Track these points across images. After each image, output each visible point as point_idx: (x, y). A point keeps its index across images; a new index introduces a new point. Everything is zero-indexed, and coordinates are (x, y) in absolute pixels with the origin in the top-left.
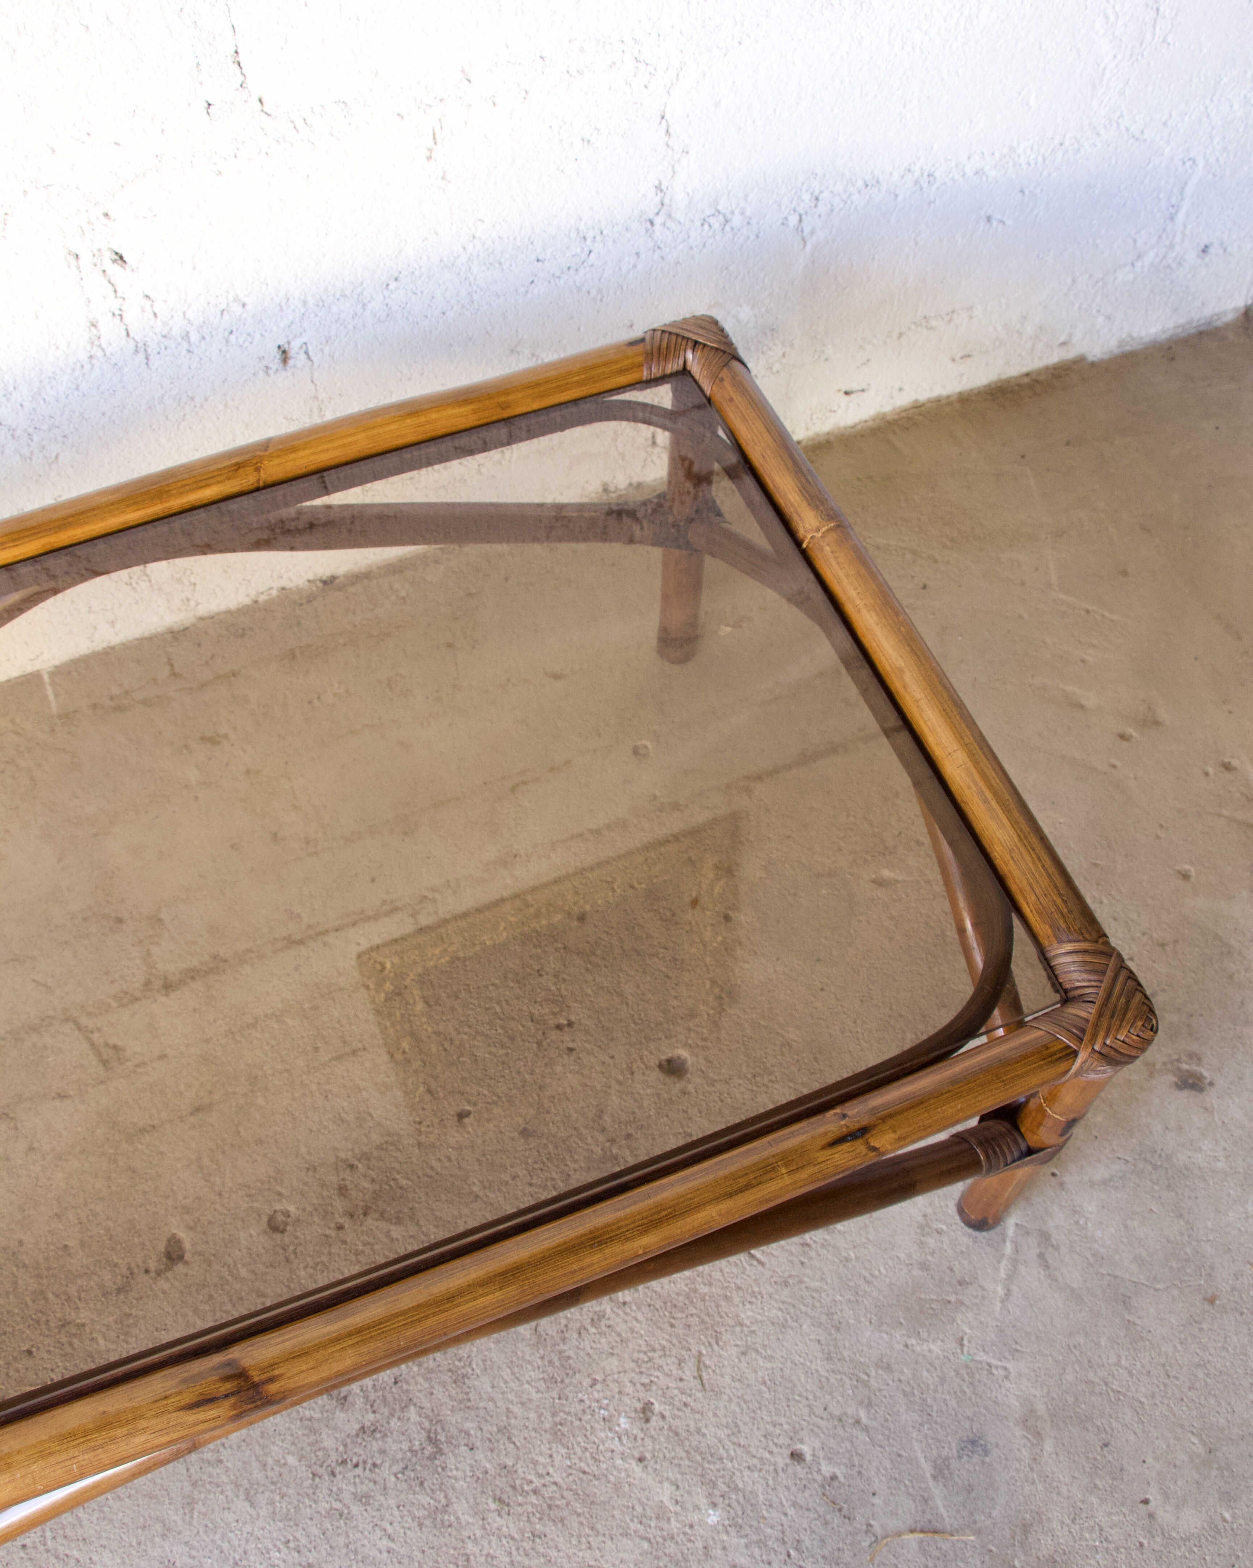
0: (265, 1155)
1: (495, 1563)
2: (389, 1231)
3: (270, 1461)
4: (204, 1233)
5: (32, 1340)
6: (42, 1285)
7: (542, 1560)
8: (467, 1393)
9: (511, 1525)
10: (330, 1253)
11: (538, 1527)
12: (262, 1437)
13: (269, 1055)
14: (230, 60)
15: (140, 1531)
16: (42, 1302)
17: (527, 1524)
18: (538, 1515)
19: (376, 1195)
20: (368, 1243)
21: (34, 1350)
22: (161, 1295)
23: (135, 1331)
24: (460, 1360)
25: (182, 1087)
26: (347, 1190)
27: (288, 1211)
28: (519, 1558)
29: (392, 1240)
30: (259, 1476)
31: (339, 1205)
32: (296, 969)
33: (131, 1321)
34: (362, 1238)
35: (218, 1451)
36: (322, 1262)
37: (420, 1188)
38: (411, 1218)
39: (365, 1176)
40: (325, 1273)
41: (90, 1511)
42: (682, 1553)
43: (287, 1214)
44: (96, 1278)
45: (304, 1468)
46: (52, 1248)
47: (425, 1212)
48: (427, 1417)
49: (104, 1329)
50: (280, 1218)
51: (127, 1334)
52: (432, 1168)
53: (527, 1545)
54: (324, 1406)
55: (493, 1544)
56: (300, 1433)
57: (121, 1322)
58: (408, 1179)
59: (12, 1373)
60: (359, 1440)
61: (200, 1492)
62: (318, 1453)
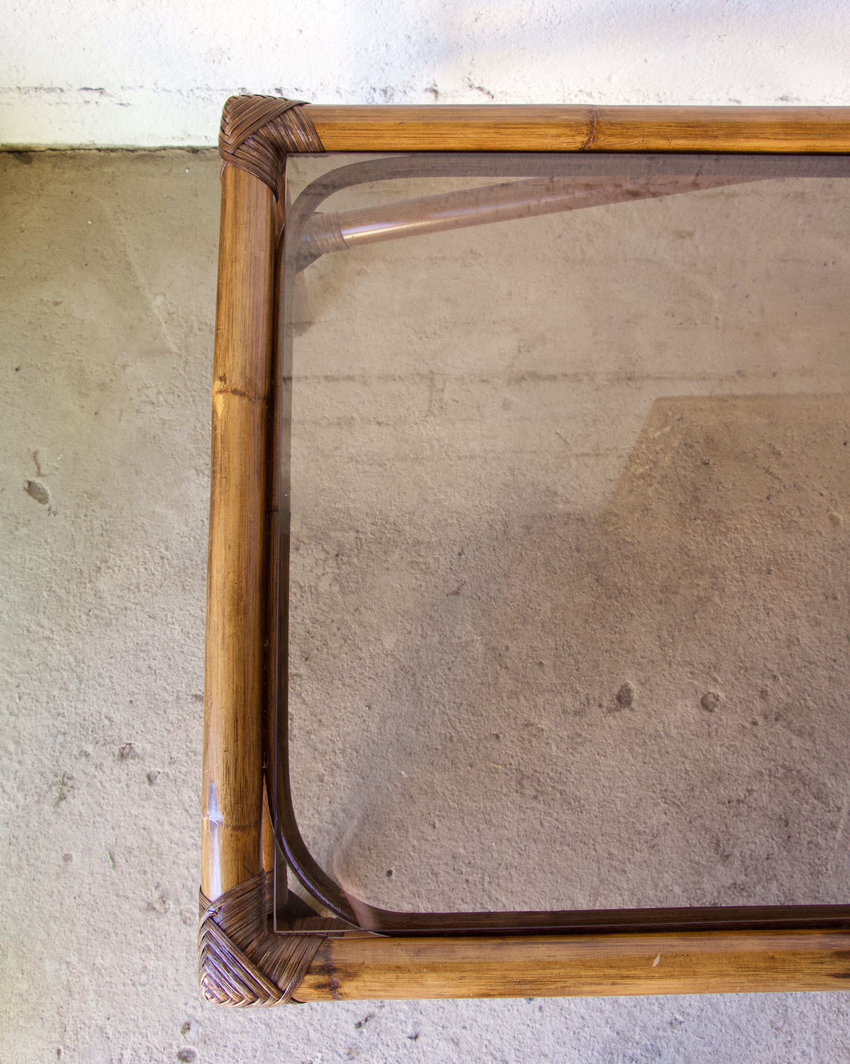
0: (711, 645)
1: (805, 1020)
2: (791, 739)
3: (661, 884)
4: (651, 691)
5: (501, 728)
6: (517, 687)
7: (840, 1032)
8: (818, 886)
9: (824, 998)
10: (743, 741)
11: (843, 1006)
12: (660, 864)
13: (732, 563)
15: (554, 901)
16: (515, 701)
17: (836, 1001)
18: (846, 997)
19: (788, 708)
20: (774, 744)
21: (501, 736)
22: (608, 728)
23: (581, 749)
24: (819, 859)
25: (658, 566)
26: (767, 695)
27: (719, 696)
28: (823, 1024)
29: (792, 747)
30: (651, 893)
31: (759, 705)
32: (768, 498)
33: (580, 740)
34: (770, 738)
35: (624, 863)
36: (735, 746)
37: (822, 713)
38: (810, 735)
39: (783, 689)
40: (736, 756)
41: (520, 873)
43: (717, 698)
44: (560, 697)
45: (685, 899)
46: (531, 661)
47: (822, 734)
48: (784, 893)
49: (558, 739)
50: (711, 699)
51: (574, 749)
52: (835, 700)
53: (832, 1016)
54: (710, 857)
55: (808, 1005)
56: (688, 871)
57: (573, 739)
58: (815, 703)
59: (481, 748)
60: (730, 893)
61: (605, 888)
62: (698, 891)
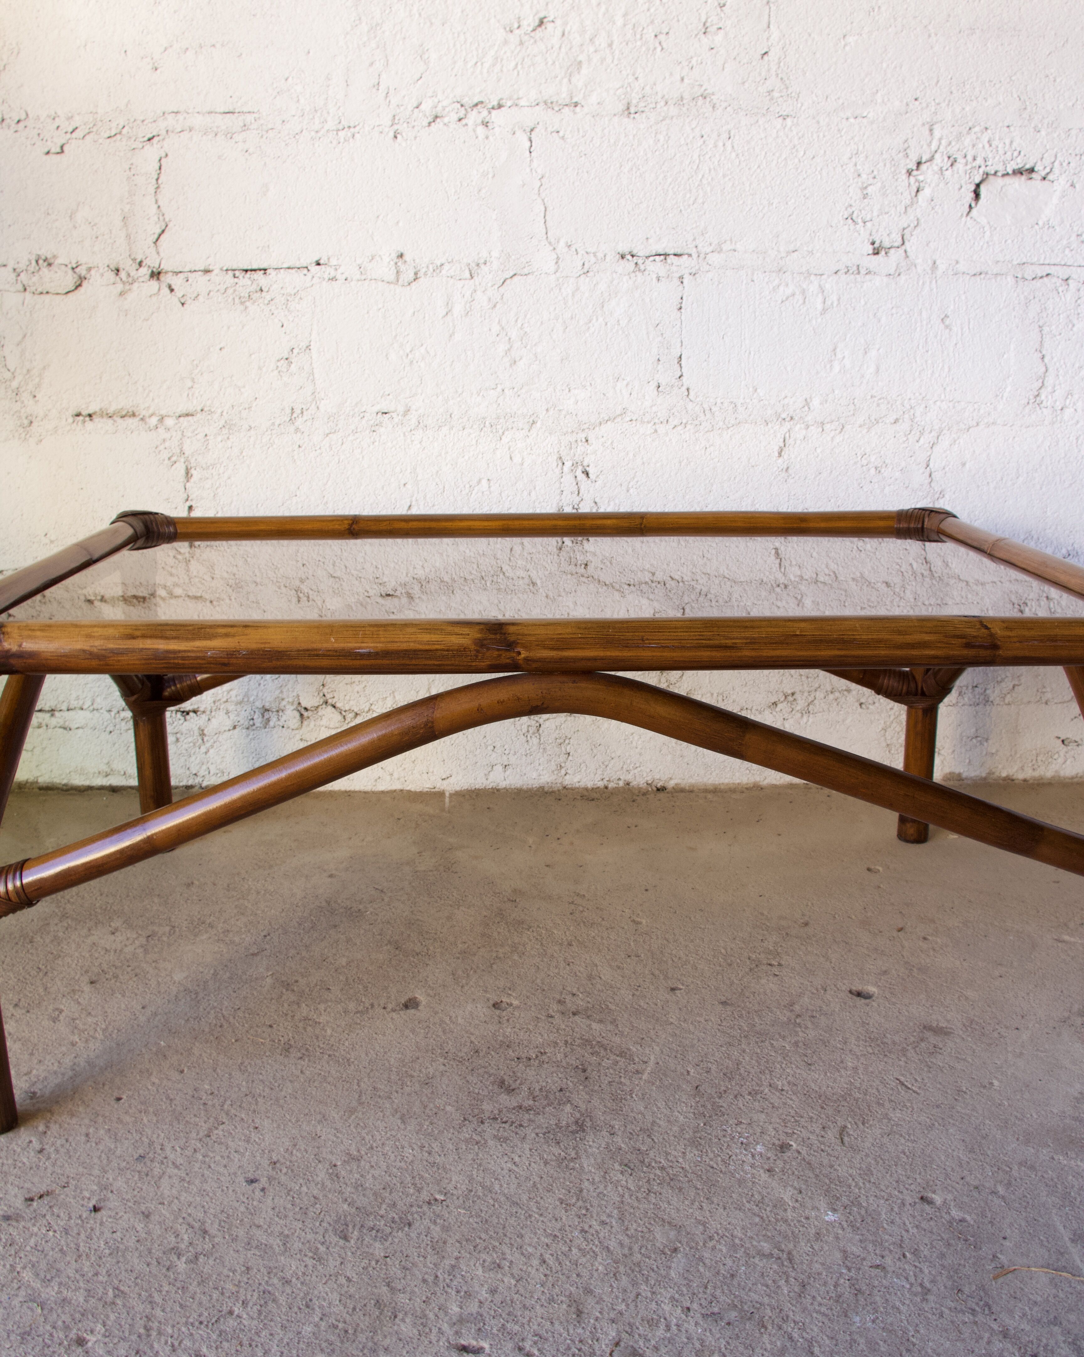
2: (590, 1025)
4: (439, 1000)
6: (300, 1000)
8: (621, 1107)
9: (630, 1182)
10: (536, 1025)
11: (655, 1187)
14: (676, 362)
16: (296, 1007)
17: (645, 1184)
18: (658, 1181)
19: (588, 1009)
20: (571, 1027)
22: (390, 1020)
26: (565, 1002)
29: (591, 1029)
30: (417, 1110)
31: (555, 1007)
32: (571, 914)
34: (567, 1024)
38: (612, 1022)
39: (582, 1000)
42: (793, 1233)
44: (343, 1004)
45: (458, 1114)
46: (319, 987)
47: (625, 1022)
48: (579, 1112)
50: (504, 1005)
52: (639, 1006)
53: (641, 1196)
55: (609, 1188)
58: (617, 1006)
60: (514, 1111)
62: (475, 1110)
